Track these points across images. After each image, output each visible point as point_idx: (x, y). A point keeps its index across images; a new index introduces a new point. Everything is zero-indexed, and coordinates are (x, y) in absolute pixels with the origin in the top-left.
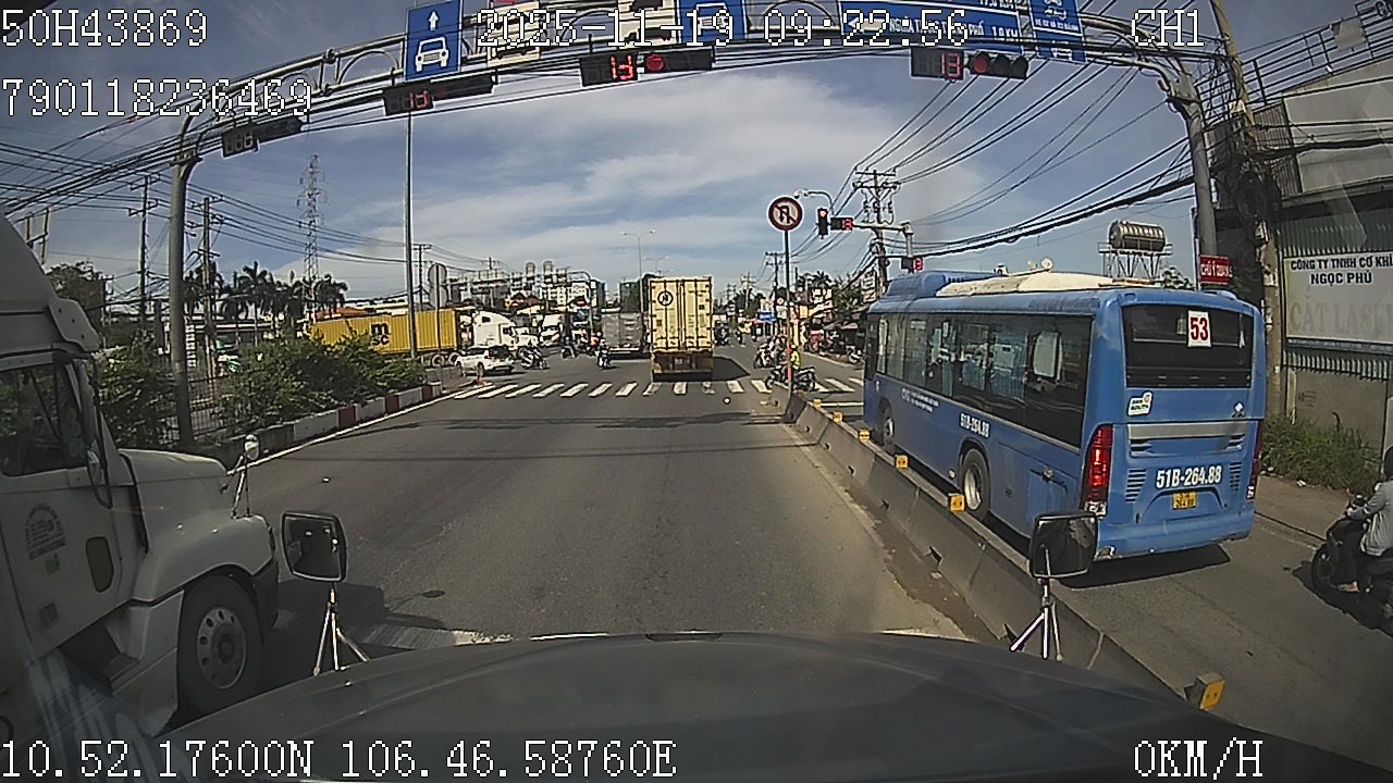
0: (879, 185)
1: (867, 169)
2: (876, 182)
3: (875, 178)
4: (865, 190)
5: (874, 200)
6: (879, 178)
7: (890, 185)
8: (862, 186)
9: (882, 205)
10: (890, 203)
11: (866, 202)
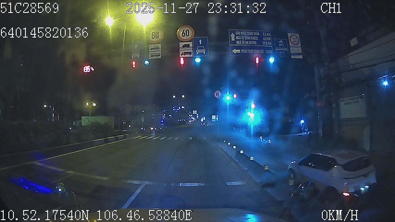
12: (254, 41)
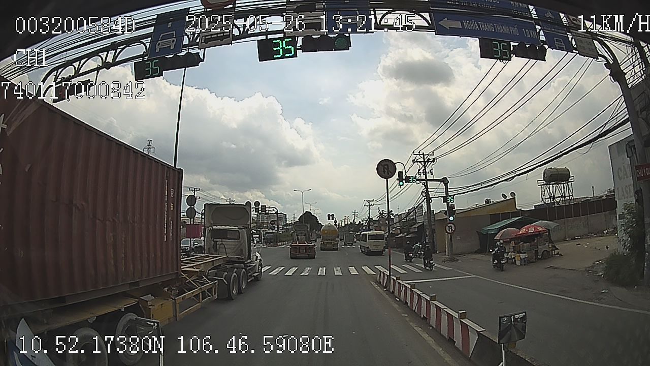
0: (426, 160)
1: (419, 152)
2: (424, 159)
3: (424, 157)
4: (419, 164)
5: (423, 168)
6: (425, 157)
7: (431, 160)
8: (417, 162)
9: (427, 171)
10: (432, 169)
11: (419, 170)
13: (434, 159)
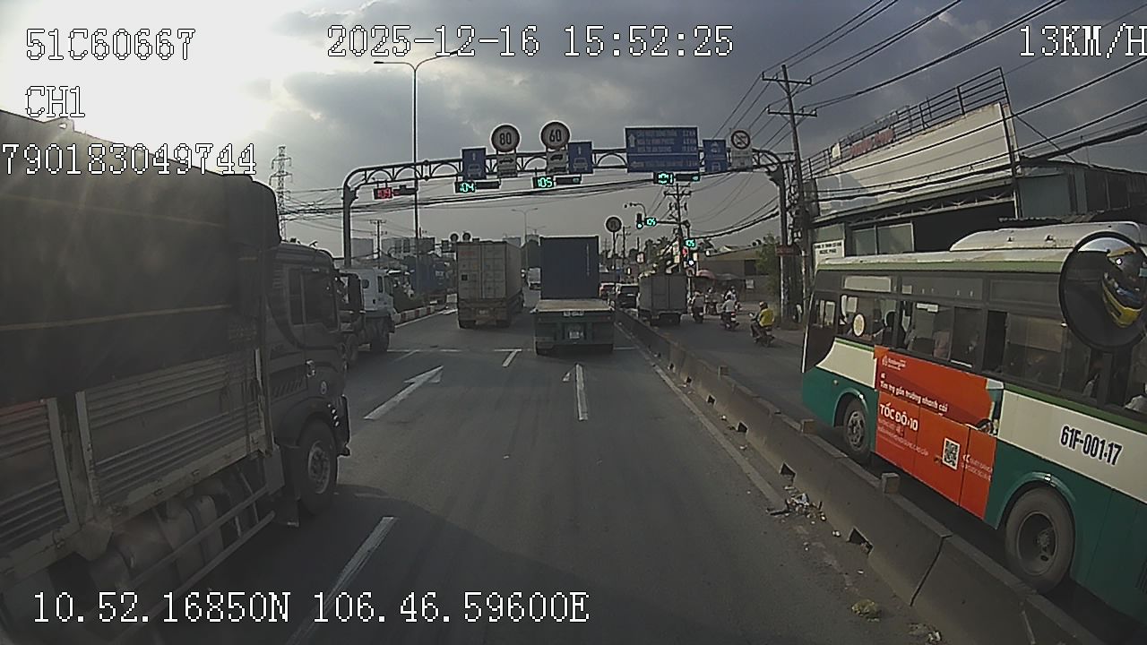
0: (680, 192)
8: (669, 194)
12: (668, 146)
13: (690, 193)
